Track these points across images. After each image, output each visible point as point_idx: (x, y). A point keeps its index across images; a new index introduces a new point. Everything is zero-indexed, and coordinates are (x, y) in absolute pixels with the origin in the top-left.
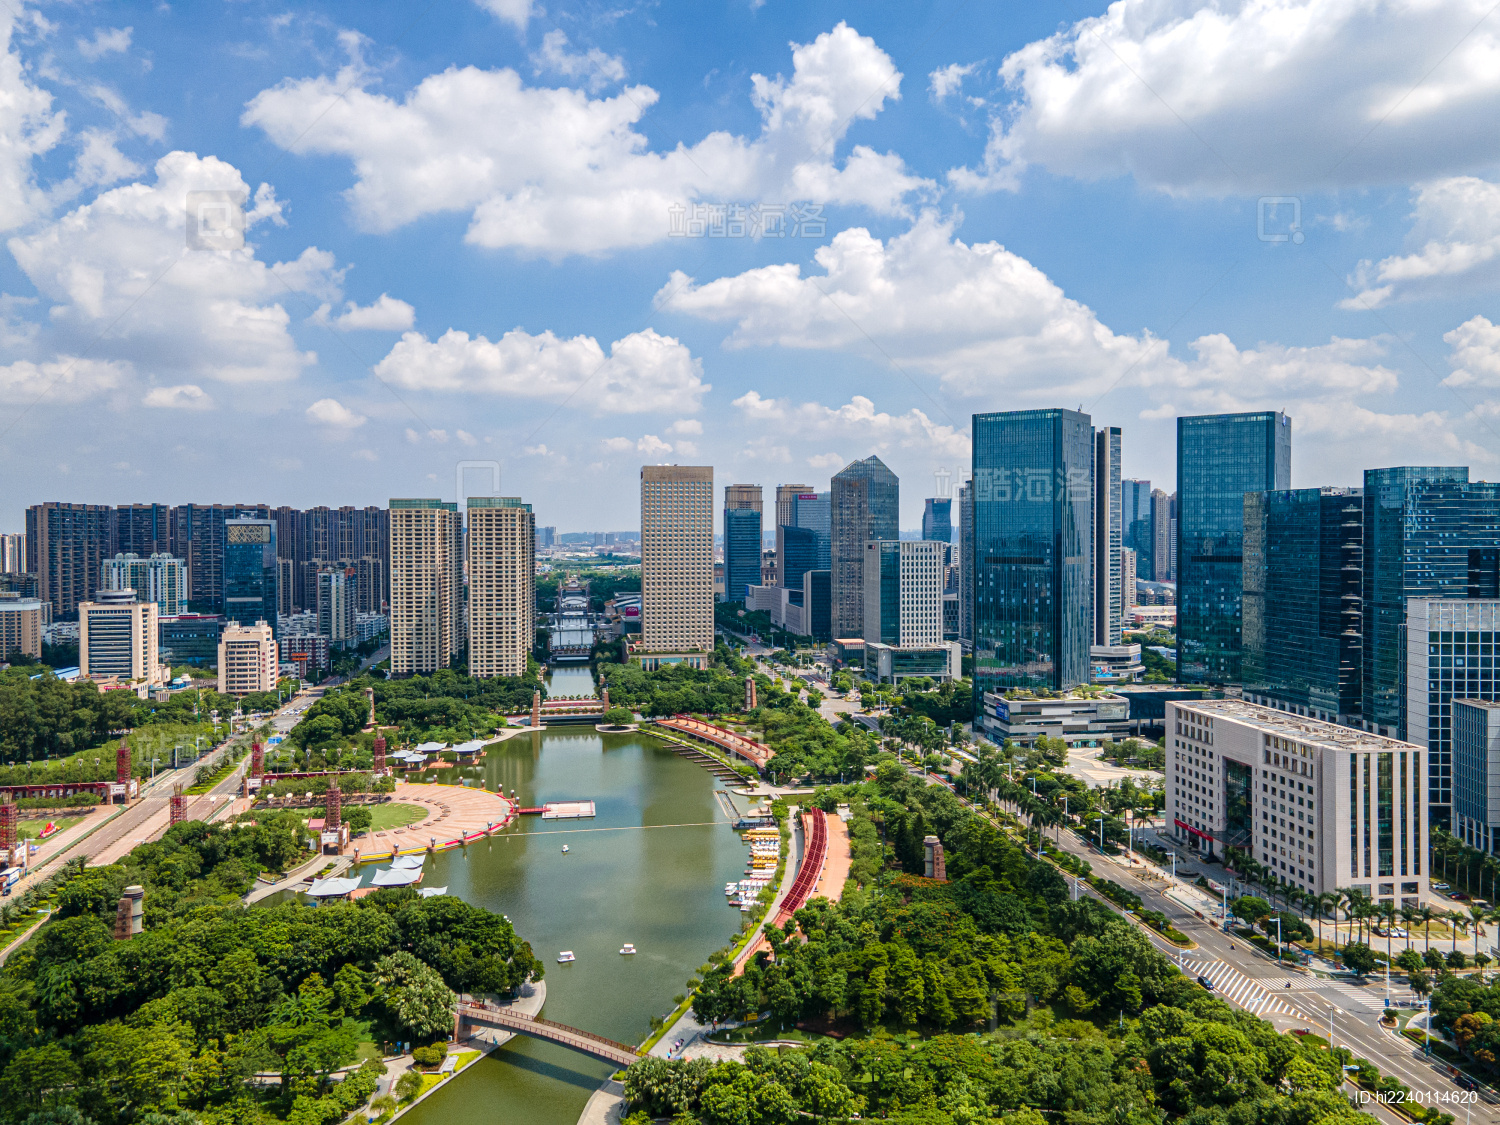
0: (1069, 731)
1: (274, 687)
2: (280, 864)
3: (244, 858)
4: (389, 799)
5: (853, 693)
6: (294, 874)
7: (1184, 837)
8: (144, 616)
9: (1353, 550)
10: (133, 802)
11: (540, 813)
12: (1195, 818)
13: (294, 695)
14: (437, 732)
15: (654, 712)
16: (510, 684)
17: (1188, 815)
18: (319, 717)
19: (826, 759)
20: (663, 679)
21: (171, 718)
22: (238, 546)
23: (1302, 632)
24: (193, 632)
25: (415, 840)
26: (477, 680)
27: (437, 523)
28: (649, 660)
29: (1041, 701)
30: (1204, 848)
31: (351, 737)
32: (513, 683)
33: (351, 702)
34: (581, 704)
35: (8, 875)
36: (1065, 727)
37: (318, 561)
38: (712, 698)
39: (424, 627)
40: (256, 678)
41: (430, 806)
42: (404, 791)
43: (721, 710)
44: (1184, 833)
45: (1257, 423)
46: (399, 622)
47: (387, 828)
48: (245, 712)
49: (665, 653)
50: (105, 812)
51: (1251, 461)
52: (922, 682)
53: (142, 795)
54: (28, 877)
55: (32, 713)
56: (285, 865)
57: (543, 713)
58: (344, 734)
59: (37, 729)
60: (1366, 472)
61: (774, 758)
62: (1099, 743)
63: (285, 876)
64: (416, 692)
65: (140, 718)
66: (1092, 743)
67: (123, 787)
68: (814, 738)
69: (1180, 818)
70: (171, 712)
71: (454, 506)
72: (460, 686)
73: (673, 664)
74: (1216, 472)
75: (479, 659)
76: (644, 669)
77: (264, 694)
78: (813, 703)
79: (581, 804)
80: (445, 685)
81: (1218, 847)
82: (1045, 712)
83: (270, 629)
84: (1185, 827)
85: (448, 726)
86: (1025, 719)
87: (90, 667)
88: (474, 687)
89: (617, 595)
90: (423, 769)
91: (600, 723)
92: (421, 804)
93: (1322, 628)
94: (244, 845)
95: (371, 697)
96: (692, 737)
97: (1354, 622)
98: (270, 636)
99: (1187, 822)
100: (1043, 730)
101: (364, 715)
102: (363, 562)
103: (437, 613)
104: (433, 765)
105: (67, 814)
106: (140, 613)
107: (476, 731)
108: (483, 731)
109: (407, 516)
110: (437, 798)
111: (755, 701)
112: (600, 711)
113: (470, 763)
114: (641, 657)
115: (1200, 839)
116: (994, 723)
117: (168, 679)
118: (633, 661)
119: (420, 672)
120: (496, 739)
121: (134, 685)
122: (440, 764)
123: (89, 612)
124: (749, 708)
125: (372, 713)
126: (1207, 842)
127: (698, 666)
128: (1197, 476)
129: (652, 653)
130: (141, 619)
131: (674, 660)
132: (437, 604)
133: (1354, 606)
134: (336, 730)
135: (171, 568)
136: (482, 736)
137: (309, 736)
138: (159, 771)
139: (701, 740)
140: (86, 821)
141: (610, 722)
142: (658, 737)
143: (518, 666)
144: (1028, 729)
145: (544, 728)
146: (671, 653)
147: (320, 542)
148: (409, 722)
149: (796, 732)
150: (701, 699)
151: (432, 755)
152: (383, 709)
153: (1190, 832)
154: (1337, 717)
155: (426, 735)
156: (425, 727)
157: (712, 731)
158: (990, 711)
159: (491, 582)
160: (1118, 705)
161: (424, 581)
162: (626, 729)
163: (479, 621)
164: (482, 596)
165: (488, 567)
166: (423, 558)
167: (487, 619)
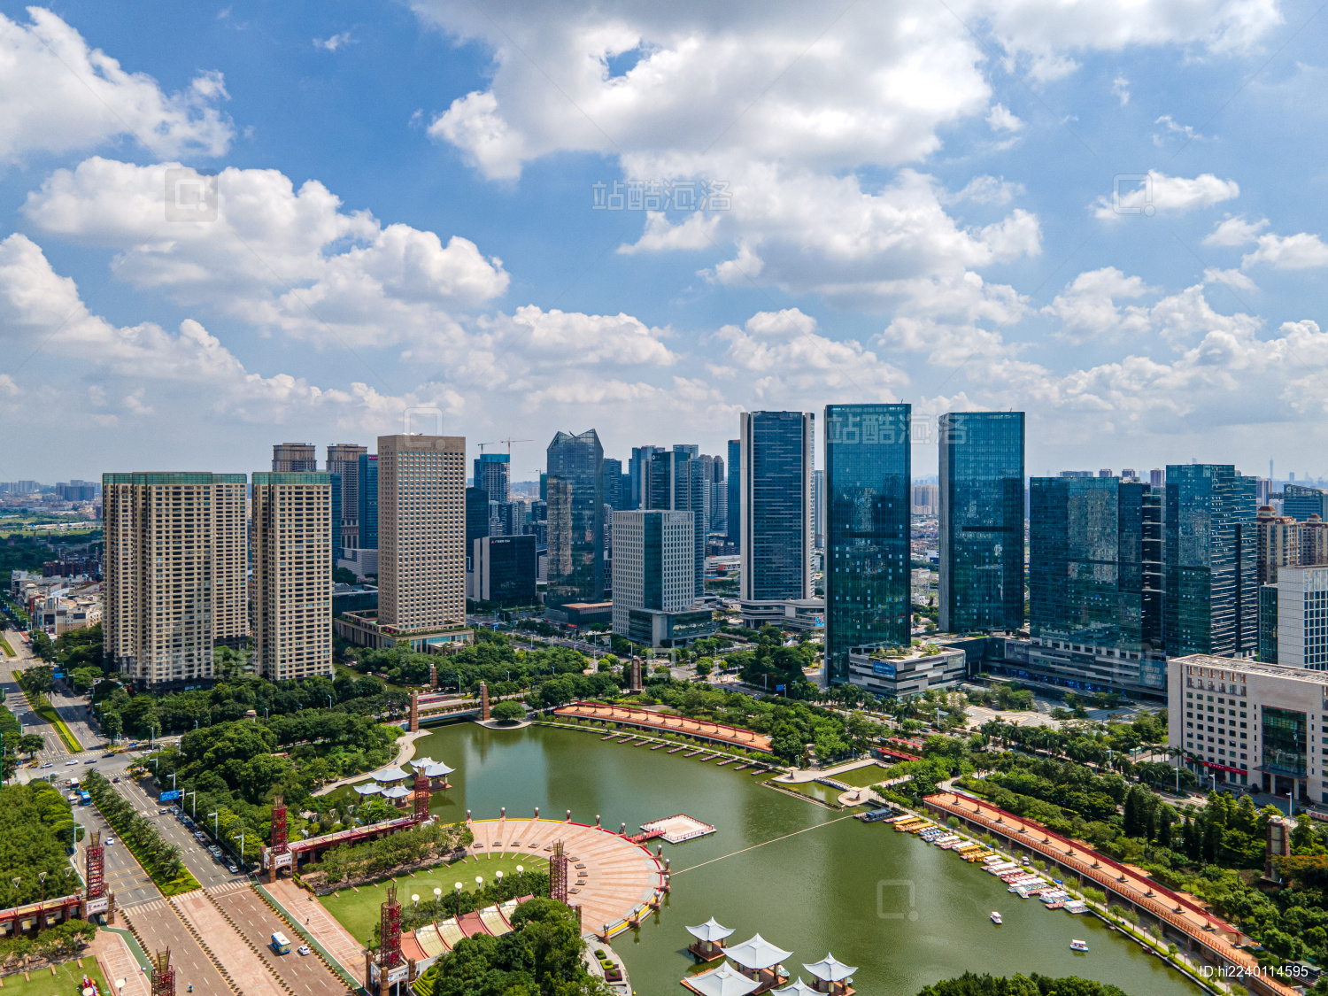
0: (931, 682)
9: (1151, 525)
12: (1217, 756)
27: (212, 501)
29: (907, 658)
38: (597, 680)
51: (1009, 449)
60: (1169, 466)
74: (983, 459)
82: (914, 668)
84: (1202, 764)
93: (1121, 586)
97: (1147, 580)
99: (1206, 759)
100: (916, 683)
111: (639, 679)
113: (441, 786)
116: (868, 681)
124: (637, 689)
128: (968, 461)
133: (1148, 569)
153: (1211, 767)
158: (859, 670)
159: (302, 568)
160: (959, 656)
161: (196, 571)
162: (516, 723)
163: (287, 614)
164: (290, 585)
165: (298, 552)
166: (195, 544)
167: (297, 612)
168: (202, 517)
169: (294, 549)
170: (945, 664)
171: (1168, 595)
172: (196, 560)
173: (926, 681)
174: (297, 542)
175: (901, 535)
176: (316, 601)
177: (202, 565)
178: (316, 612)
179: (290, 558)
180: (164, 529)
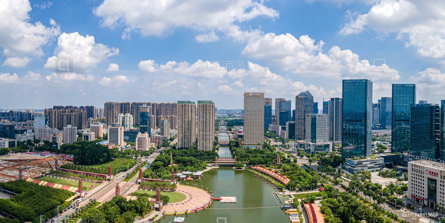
0: (369, 168)
1: (149, 150)
2: (142, 213)
3: (132, 211)
4: (175, 190)
5: (305, 157)
6: (146, 217)
7: (414, 200)
8: (121, 130)
9: (437, 119)
10: (112, 181)
11: (219, 200)
12: (418, 195)
13: (153, 152)
14: (189, 167)
15: (250, 164)
16: (208, 153)
17: (416, 194)
18: (157, 162)
19: (306, 182)
20: (251, 153)
21: (124, 157)
22: (142, 113)
23: (425, 139)
24: (132, 133)
25: (182, 208)
26: (200, 151)
27: (190, 108)
28: (246, 147)
29: (362, 160)
30: (421, 203)
31: (166, 167)
32: (209, 153)
33: (166, 157)
34: (228, 160)
35: (79, 200)
36: (368, 167)
37: (162, 116)
38: (267, 160)
39: (186, 136)
40: (145, 147)
41: (186, 195)
42: (180, 188)
43: (269, 164)
44: (414, 199)
45: (411, 87)
46: (180, 134)
47: (174, 202)
48: (141, 156)
49: (250, 145)
50: (105, 183)
51: (410, 96)
52: (324, 153)
53: (114, 179)
54: (84, 201)
55: (95, 153)
56: (144, 213)
57: (218, 162)
58: (164, 167)
59: (95, 157)
60: (441, 100)
61: (290, 182)
62: (377, 171)
63: (143, 217)
64: (184, 154)
65: (117, 156)
66: (375, 171)
67: (109, 177)
68: (301, 175)
69: (413, 195)
70: (124, 155)
71: (194, 103)
72: (195, 153)
73: (254, 148)
74: (402, 98)
75: (200, 145)
76: (245, 149)
77: (146, 151)
78: (295, 161)
79: (232, 197)
80: (191, 152)
81: (426, 202)
82: (363, 163)
83: (148, 135)
84: (415, 197)
85: (192, 166)
86: (358, 165)
87: (110, 141)
88: (199, 153)
89: (234, 126)
90: (185, 180)
91: (234, 166)
92: (184, 193)
93: (430, 138)
94: (132, 207)
95: (172, 156)
96: (262, 173)
97: (438, 136)
98: (148, 136)
99: (415, 196)
100: (363, 168)
101: (169, 161)
102: (172, 117)
103: (189, 132)
104: (188, 178)
105: (97, 182)
106: (120, 129)
107: (199, 168)
108: (201, 168)
109: (182, 106)
110: (189, 191)
111: (279, 161)
112: (234, 163)
113: (198, 178)
114: (244, 146)
115: (420, 200)
116: (349, 167)
117: (126, 145)
118: (242, 147)
119: (185, 148)
120: (205, 170)
121: (118, 147)
122: (189, 178)
123: (110, 128)
124: (278, 164)
125: (172, 160)
126: (422, 201)
127: (260, 149)
128: (397, 99)
129: (247, 145)
130: (120, 130)
131: (253, 147)
132: (189, 130)
133: (438, 133)
134: (162, 166)
135: (130, 117)
136: (201, 170)
137: (155, 167)
138: (119, 172)
139: (265, 174)
140: (101, 185)
141: (237, 166)
142: (252, 172)
143: (211, 148)
144: (359, 168)
145: (218, 167)
146: (252, 145)
147: (162, 111)
148: (181, 164)
149: (295, 173)
150: (263, 160)
151: (187, 176)
152: (175, 159)
153: (416, 199)
154: (434, 160)
155: (186, 168)
156: (186, 166)
157: (268, 171)
158: (348, 163)
159: (204, 124)
160: (381, 160)
161: (186, 123)
162: (242, 169)
163: (200, 135)
164: (201, 128)
165: (203, 120)
166: (186, 117)
167: (203, 134)
168: (187, 111)
169: (202, 119)
170: (376, 162)
171: (441, 141)
172: (186, 121)
173: (367, 168)
174: (203, 117)
175: (363, 121)
176: (207, 132)
177: (187, 122)
178: (207, 135)
179: (201, 121)
180: (180, 113)
